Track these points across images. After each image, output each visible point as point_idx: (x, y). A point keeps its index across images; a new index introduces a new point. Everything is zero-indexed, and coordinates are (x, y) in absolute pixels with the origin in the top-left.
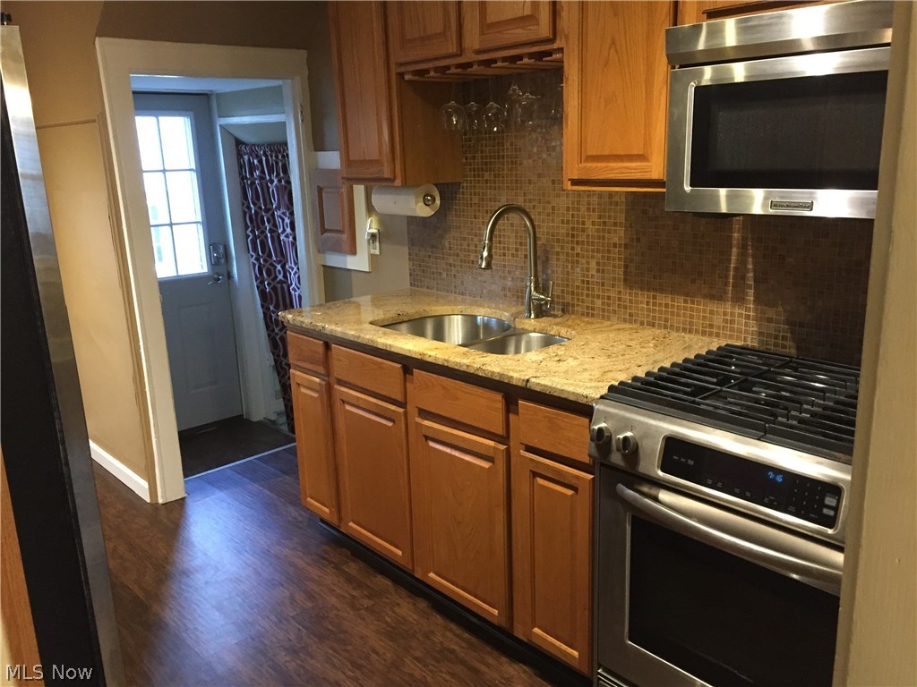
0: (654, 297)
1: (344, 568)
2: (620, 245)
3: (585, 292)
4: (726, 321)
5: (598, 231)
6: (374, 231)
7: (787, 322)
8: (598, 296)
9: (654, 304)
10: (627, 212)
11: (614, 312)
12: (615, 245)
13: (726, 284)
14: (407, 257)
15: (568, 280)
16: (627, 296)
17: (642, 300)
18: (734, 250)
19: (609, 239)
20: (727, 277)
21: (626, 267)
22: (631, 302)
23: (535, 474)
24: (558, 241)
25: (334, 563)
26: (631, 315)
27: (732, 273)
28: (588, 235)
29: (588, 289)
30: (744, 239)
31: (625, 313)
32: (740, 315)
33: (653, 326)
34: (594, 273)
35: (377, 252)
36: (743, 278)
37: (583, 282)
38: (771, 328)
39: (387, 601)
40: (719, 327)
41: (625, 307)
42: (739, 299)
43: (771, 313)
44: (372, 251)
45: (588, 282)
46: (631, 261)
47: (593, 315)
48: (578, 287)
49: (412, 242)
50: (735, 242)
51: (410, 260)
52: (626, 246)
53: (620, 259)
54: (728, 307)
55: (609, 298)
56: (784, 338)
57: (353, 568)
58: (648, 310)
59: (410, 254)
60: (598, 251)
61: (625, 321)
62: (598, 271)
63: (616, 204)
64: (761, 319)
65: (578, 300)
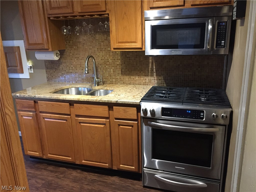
0: (130, 77)
1: (47, 169)
2: (119, 65)
3: (110, 78)
4: (149, 81)
5: (113, 61)
6: (31, 65)
7: (164, 80)
8: (114, 78)
9: (130, 79)
10: (121, 56)
11: (119, 82)
12: (118, 65)
13: (149, 72)
14: (45, 73)
15: (104, 75)
16: (122, 78)
17: (126, 78)
18: (150, 64)
19: (116, 63)
20: (149, 70)
21: (121, 70)
22: (123, 79)
23: (119, 125)
24: (100, 65)
25: (43, 168)
26: (124, 82)
27: (150, 69)
28: (110, 63)
29: (111, 77)
30: (153, 61)
31: (122, 82)
32: (153, 79)
33: (130, 84)
34: (112, 72)
35: (32, 72)
36: (153, 70)
37: (109, 75)
38: (160, 82)
39: (67, 173)
40: (147, 83)
41: (122, 80)
42: (152, 75)
43: (160, 78)
44: (30, 72)
45: (110, 75)
46: (123, 68)
47: (112, 84)
48: (107, 76)
49: (47, 68)
50: (150, 62)
51: (46, 73)
52: (121, 65)
53: (120, 68)
54: (150, 78)
55: (117, 78)
56: (163, 83)
57: (51, 168)
58: (129, 80)
59: (46, 72)
60: (113, 67)
61: (122, 84)
62: (113, 72)
63: (118, 54)
64: (158, 79)
65: (108, 80)
